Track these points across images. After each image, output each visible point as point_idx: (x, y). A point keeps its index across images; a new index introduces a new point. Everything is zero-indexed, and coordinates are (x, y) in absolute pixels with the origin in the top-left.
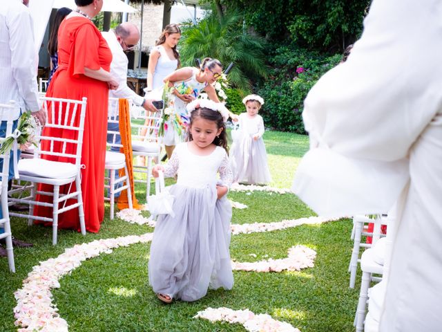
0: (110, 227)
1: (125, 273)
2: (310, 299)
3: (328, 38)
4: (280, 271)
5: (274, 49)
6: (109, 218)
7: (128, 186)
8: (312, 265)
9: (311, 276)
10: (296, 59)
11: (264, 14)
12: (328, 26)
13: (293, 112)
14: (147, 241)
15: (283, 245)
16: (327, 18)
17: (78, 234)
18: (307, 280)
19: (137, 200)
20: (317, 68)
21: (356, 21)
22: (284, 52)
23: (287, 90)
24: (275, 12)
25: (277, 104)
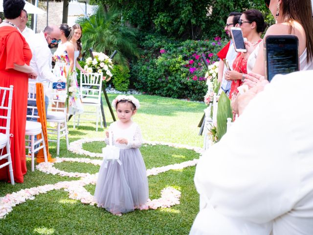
0: (32, 178)
1: (45, 215)
2: (179, 230)
3: (182, 28)
4: (156, 208)
5: (144, 36)
6: (31, 170)
7: (44, 146)
8: (178, 203)
9: (178, 212)
10: (159, 43)
11: (136, 12)
12: (182, 20)
13: (158, 81)
14: (59, 188)
15: (157, 187)
16: (180, 14)
17: (9, 185)
18: (176, 214)
19: (51, 155)
20: (175, 50)
21: (201, 17)
22: (150, 38)
23: (153, 65)
24: (143, 10)
25: (146, 75)
